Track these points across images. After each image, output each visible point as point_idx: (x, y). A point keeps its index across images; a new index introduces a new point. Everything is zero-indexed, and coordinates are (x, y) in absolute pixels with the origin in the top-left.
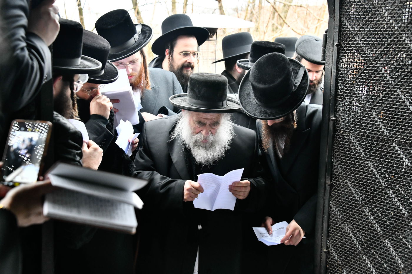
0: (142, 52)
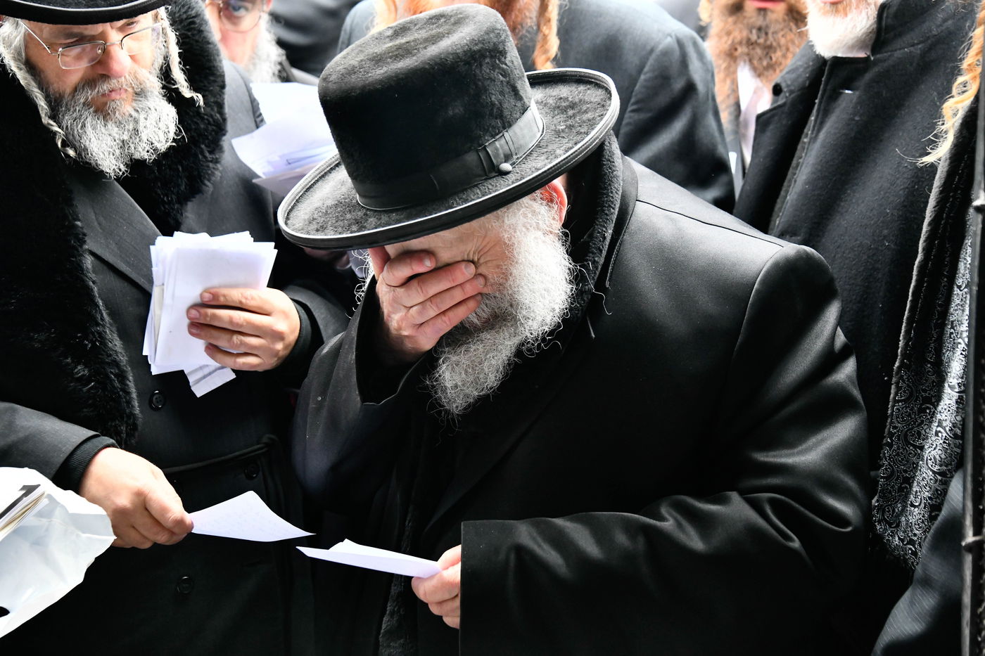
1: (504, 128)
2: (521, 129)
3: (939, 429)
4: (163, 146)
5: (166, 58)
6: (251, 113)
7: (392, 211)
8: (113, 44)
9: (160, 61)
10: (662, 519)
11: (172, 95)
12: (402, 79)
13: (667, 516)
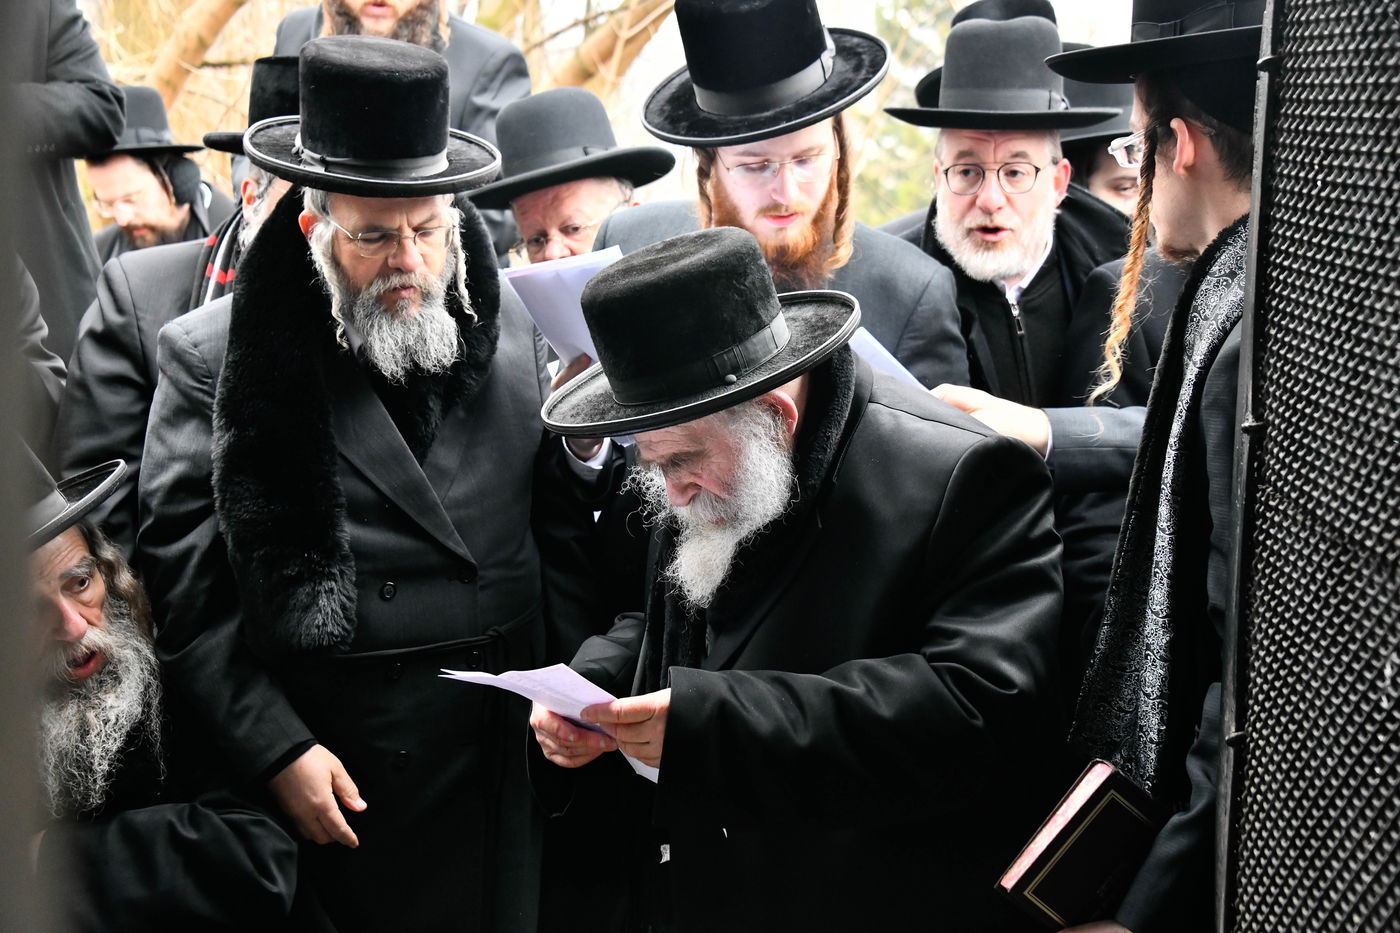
0: (838, 128)
1: (734, 342)
2: (755, 345)
3: (1148, 652)
4: (448, 362)
5: (455, 276)
6: (531, 332)
7: (629, 407)
8: (407, 238)
9: (449, 275)
10: (855, 685)
11: (453, 306)
12: (638, 291)
13: (858, 681)
